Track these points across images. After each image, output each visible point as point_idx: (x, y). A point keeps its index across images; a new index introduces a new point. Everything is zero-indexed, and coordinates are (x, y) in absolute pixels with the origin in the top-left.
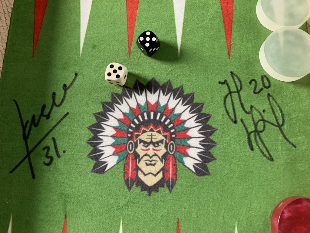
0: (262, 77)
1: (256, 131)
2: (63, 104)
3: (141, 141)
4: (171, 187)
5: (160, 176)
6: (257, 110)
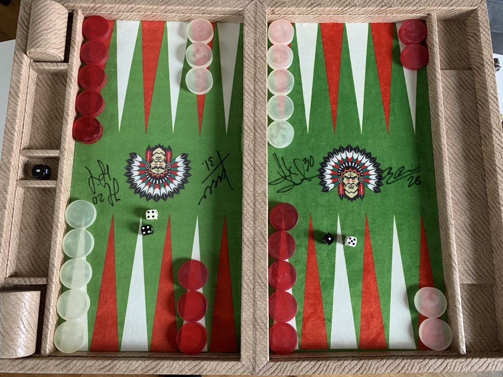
0: (97, 203)
1: (104, 174)
2: (205, 188)
3: (163, 169)
5: (154, 152)
6: (102, 185)
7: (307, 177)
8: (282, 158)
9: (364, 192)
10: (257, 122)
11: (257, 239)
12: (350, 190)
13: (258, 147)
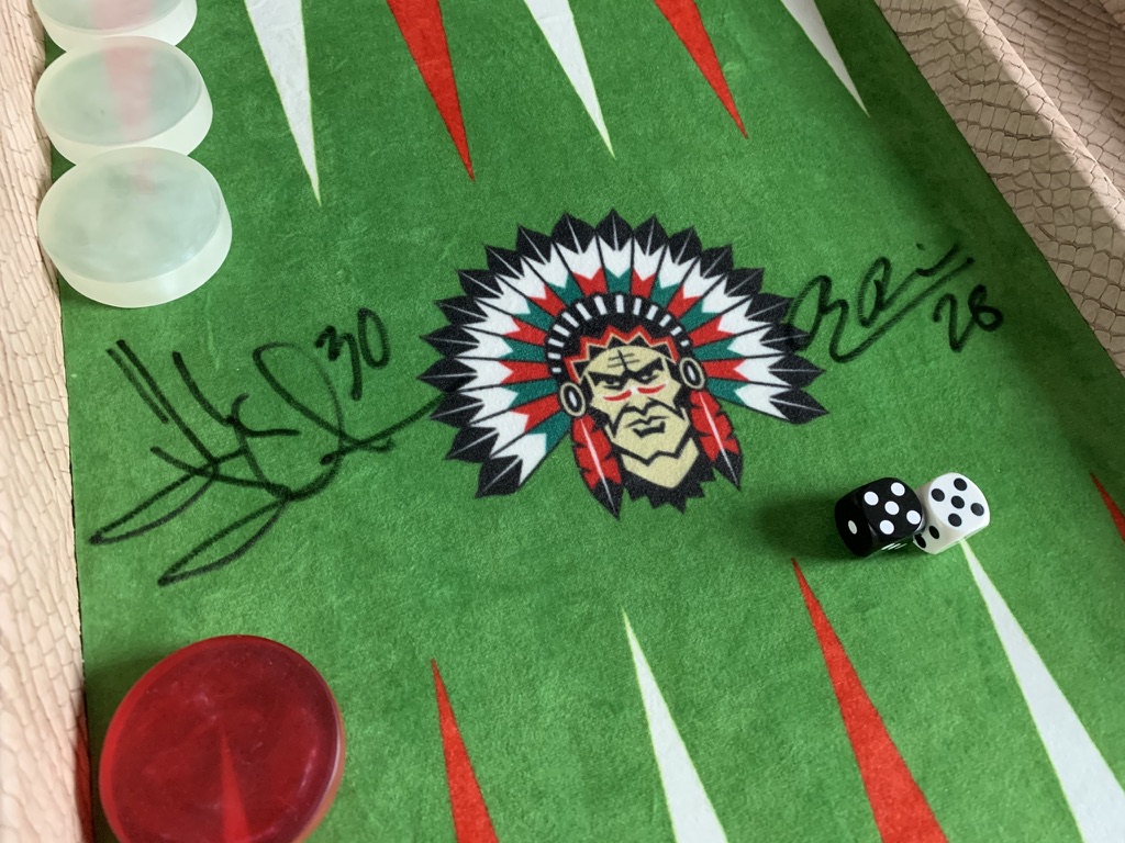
7: (360, 433)
8: (177, 358)
9: (730, 436)
12: (646, 446)
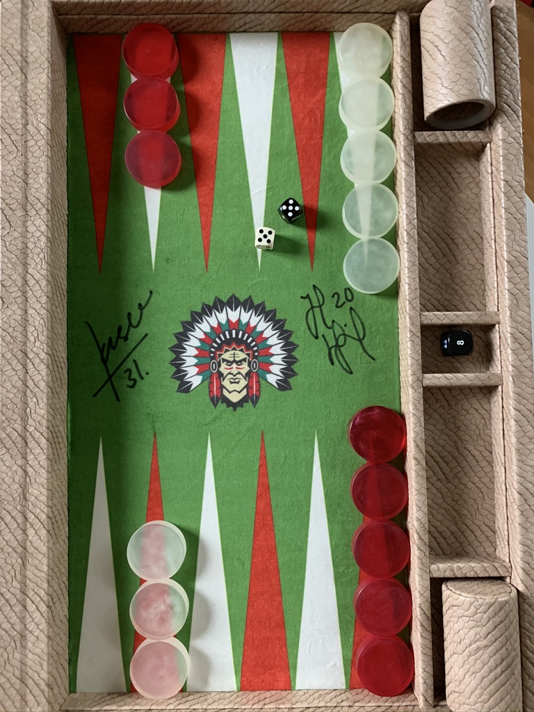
0: (345, 289)
1: (337, 346)
2: (141, 324)
4: (255, 402)
5: (244, 393)
6: (339, 325)
10: (20, 456)
11: (19, 213)
13: (17, 401)
